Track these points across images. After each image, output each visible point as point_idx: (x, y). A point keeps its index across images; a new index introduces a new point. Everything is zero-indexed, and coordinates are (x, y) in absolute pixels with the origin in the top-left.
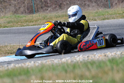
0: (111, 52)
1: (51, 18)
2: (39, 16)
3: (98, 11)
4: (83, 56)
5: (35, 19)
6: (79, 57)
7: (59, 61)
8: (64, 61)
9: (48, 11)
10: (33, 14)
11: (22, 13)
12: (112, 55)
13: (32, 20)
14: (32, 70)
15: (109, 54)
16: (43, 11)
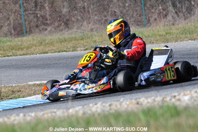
0: (147, 98)
1: (51, 42)
2: (33, 39)
4: (102, 103)
5: (26, 45)
6: (95, 106)
7: (64, 112)
8: (72, 112)
9: (46, 32)
11: (4, 35)
12: (148, 102)
13: (22, 47)
15: (144, 101)
16: (39, 31)
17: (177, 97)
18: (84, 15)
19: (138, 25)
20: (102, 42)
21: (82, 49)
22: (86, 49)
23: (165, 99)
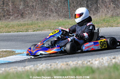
0: (73, 61)
1: (13, 26)
2: (2, 24)
3: (59, 21)
4: (45, 64)
6: (41, 66)
7: (22, 69)
8: (27, 69)
9: (10, 20)
12: (73, 64)
15: (71, 63)
16: (5, 19)
17: (91, 62)
18: (33, 10)
19: (65, 17)
20: (44, 27)
21: (32, 30)
22: (34, 31)
23: (84, 63)
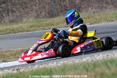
2: (60, 19)
3: (115, 13)
4: (102, 55)
5: (55, 22)
6: (98, 56)
7: (80, 61)
8: (85, 60)
10: (54, 18)
11: (43, 18)
13: (53, 24)
14: (55, 70)
16: (63, 14)
18: (89, 4)
20: (100, 19)
21: (89, 24)
22: (91, 24)
